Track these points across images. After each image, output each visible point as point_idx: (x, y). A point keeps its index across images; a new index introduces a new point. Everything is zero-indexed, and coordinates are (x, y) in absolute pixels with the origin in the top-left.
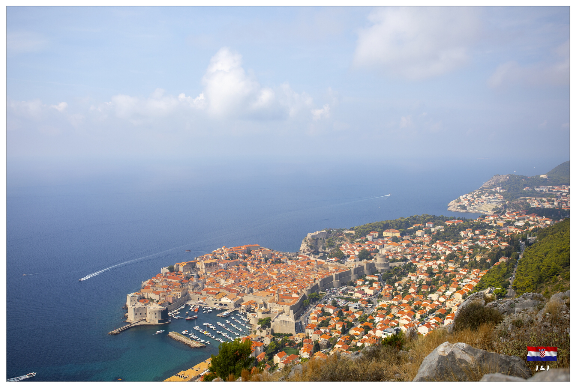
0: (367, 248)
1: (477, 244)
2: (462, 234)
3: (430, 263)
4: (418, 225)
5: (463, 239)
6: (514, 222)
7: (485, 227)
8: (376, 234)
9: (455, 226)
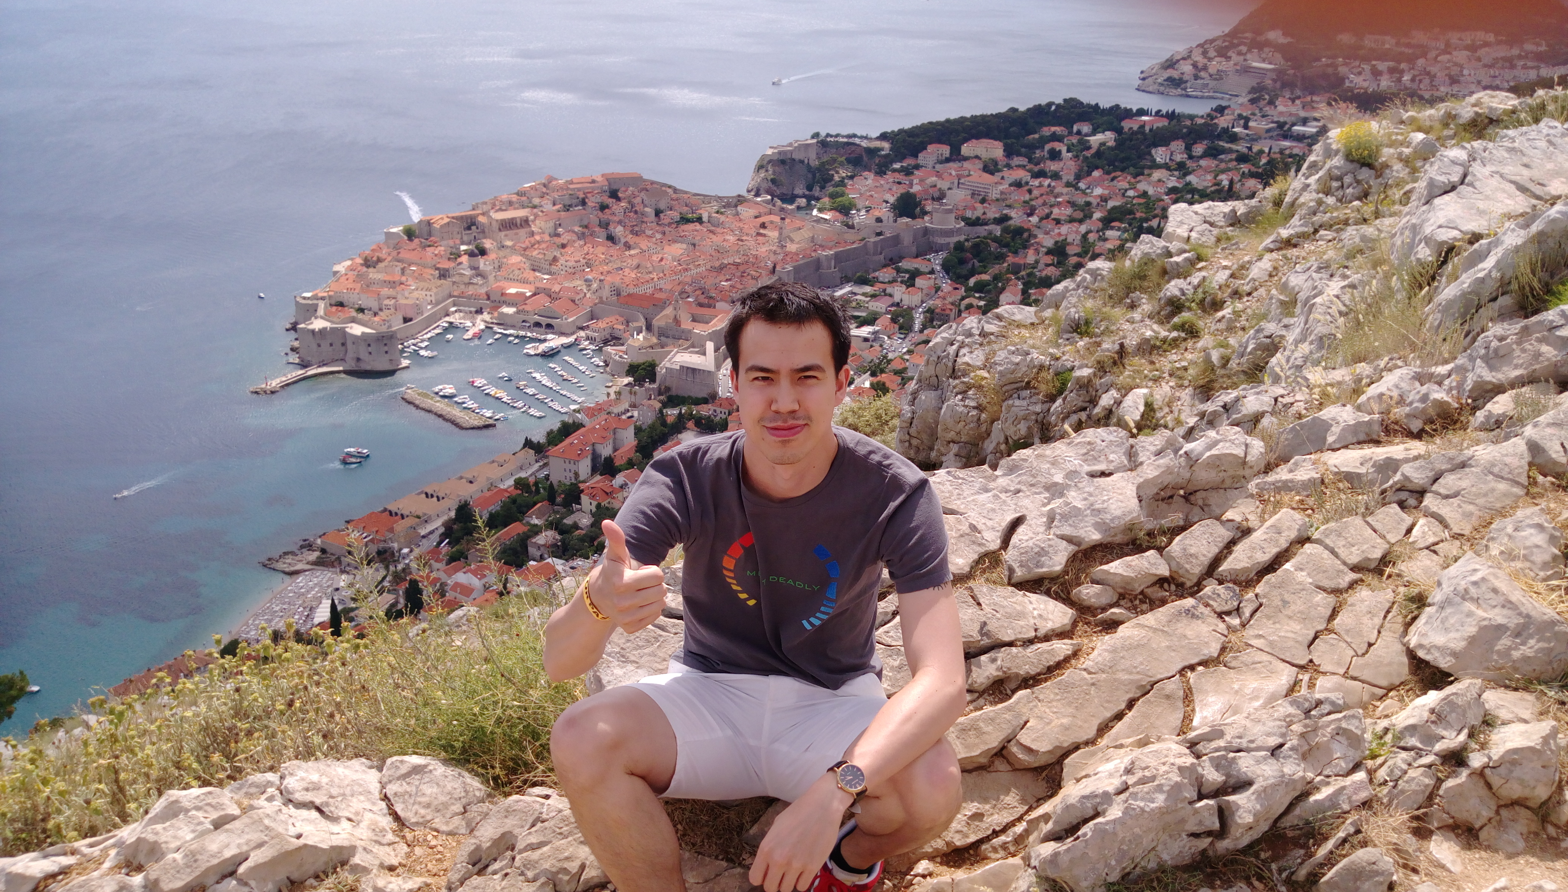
0: (916, 189)
1: (1189, 183)
2: (1160, 154)
3: (1064, 229)
4: (1053, 129)
5: (1158, 167)
6: (1294, 125)
7: (1219, 137)
8: (945, 150)
9: (1143, 133)
